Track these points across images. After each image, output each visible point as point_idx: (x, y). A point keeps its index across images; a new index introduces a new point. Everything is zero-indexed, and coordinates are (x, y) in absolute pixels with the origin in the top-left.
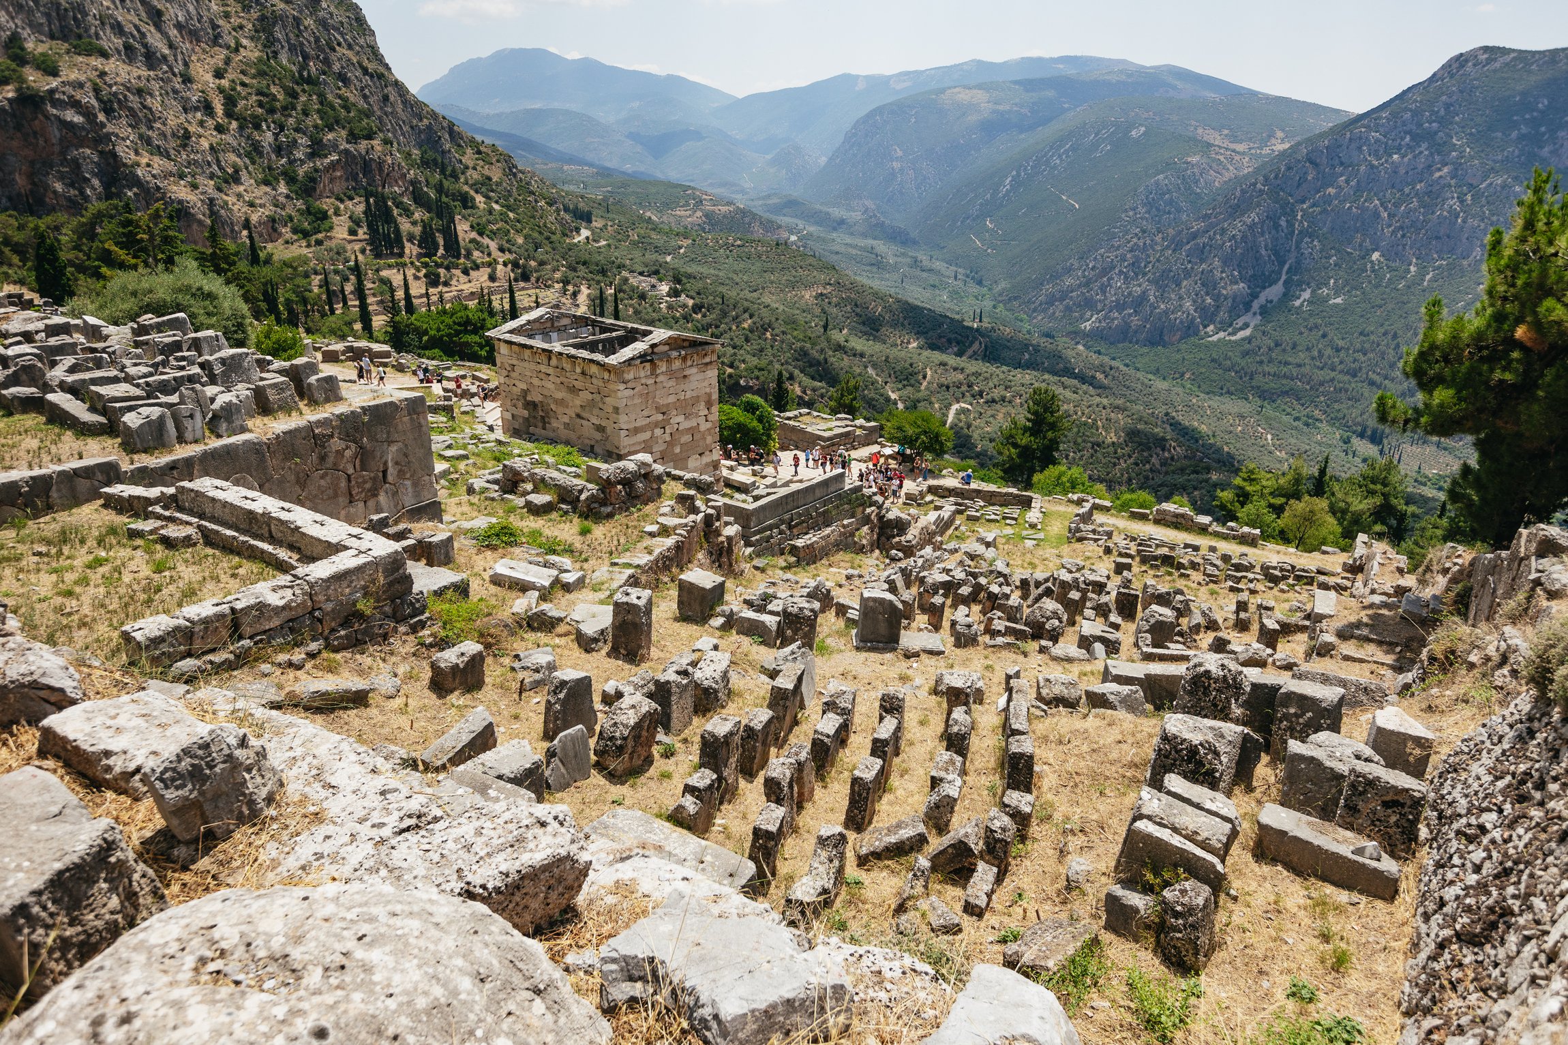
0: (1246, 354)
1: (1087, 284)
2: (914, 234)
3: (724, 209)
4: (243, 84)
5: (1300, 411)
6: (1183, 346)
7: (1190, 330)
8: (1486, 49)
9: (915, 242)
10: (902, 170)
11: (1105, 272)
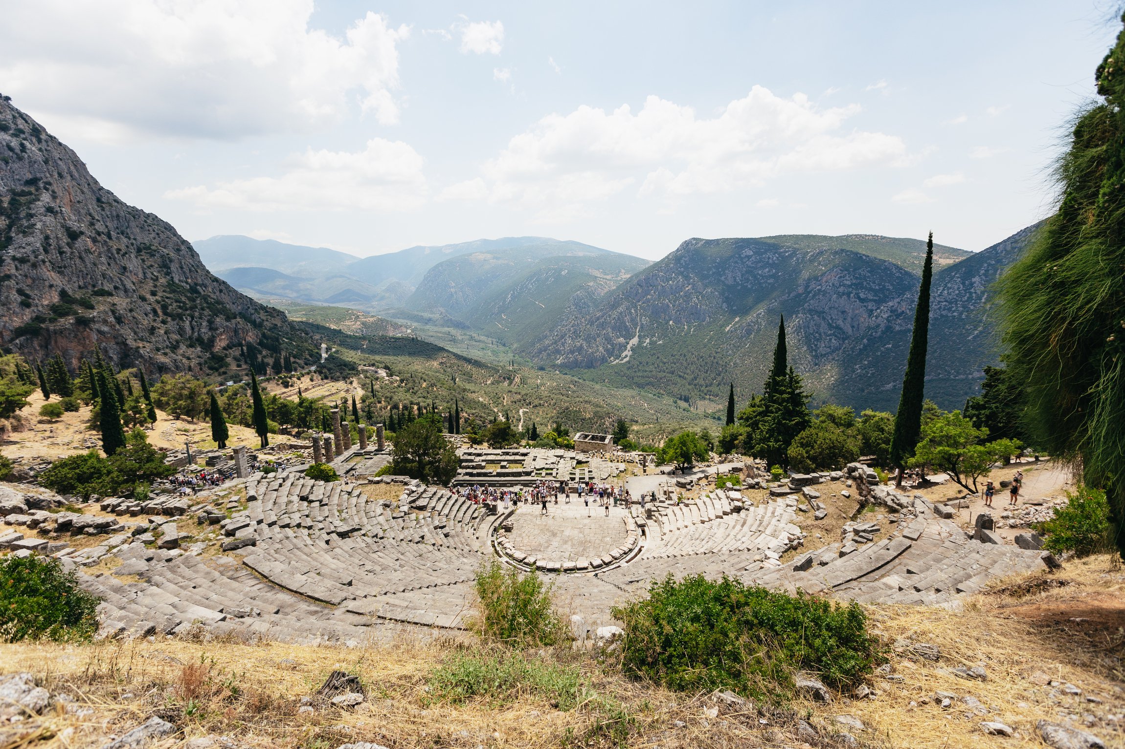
0: (628, 368)
1: (555, 343)
2: (468, 323)
3: (371, 319)
4: (167, 298)
5: (656, 391)
6: (602, 367)
7: (604, 360)
8: (694, 239)
9: (468, 328)
10: (456, 292)
11: (562, 337)
